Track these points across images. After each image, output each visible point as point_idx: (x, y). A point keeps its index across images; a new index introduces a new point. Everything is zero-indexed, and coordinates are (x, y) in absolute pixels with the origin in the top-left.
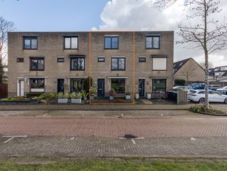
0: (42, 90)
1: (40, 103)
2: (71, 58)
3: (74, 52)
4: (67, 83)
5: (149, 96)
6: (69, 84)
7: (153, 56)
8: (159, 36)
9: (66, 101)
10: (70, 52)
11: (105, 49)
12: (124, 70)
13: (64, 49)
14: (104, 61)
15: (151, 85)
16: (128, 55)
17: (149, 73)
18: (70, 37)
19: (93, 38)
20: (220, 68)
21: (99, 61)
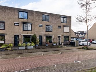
0: (3, 42)
1: (6, 50)
2: (23, 24)
3: (26, 21)
4: (21, 37)
5: (63, 44)
6: (22, 38)
7: (64, 26)
8: (66, 18)
9: (24, 48)
10: (22, 20)
11: (42, 21)
12: (52, 32)
13: (19, 18)
14: (42, 27)
15: (63, 39)
16: (54, 24)
17: (62, 33)
18: (23, 12)
19: (36, 15)
20: (77, 32)
21: (39, 27)
